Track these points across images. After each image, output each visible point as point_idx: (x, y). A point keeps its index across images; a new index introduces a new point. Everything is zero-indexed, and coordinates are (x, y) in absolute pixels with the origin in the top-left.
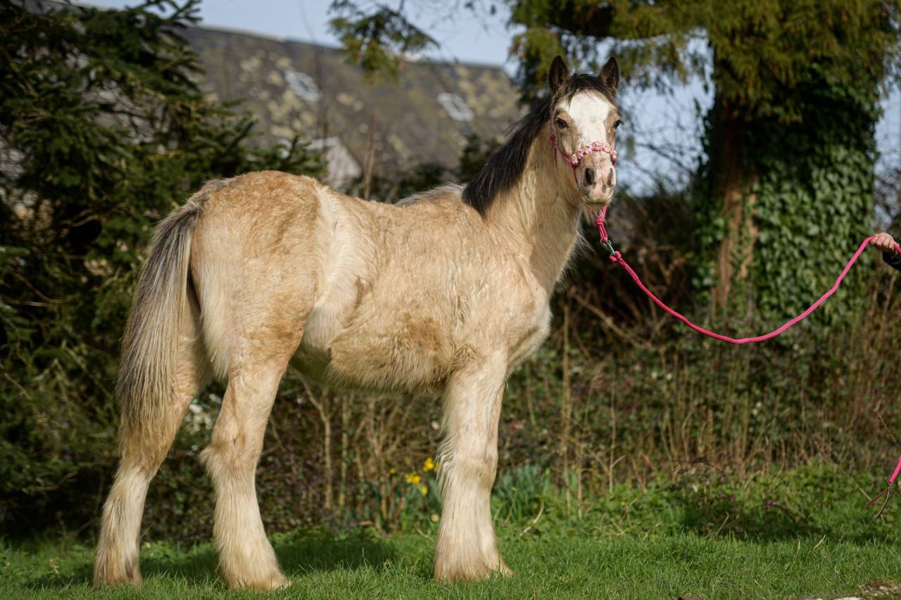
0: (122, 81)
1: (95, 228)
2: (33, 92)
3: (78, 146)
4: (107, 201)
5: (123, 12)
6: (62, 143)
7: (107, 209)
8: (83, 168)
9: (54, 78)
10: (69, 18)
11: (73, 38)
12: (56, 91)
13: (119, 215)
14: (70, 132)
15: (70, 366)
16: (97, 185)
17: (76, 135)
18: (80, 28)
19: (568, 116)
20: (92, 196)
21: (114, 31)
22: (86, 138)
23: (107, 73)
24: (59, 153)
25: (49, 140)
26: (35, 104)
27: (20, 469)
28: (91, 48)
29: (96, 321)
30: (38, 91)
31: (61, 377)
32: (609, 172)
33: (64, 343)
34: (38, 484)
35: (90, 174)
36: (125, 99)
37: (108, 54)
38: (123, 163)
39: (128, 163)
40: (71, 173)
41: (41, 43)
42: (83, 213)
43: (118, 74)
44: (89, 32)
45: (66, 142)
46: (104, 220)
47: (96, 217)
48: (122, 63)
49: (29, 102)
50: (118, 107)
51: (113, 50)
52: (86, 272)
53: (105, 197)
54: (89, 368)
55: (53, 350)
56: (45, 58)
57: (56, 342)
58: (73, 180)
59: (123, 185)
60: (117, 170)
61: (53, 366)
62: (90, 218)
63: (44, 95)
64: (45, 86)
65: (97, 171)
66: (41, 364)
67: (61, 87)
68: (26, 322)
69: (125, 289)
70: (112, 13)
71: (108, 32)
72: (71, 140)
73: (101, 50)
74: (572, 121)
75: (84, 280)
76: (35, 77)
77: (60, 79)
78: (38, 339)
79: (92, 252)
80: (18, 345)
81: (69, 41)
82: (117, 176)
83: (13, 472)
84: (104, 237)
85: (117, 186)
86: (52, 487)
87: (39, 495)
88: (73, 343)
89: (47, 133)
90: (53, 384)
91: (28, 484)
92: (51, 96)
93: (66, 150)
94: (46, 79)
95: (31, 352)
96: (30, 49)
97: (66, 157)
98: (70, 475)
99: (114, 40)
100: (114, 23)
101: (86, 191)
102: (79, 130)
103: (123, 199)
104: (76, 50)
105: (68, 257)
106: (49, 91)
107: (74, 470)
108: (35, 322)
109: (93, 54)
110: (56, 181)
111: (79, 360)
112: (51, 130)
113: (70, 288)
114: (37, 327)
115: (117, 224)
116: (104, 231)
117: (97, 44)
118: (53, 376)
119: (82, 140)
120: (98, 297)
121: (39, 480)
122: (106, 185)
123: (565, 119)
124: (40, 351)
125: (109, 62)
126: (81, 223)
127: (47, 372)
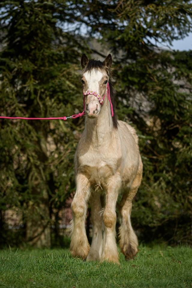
0: (188, 76)
1: (177, 130)
2: (156, 80)
3: (172, 100)
4: (181, 121)
5: (189, 52)
6: (166, 99)
7: (182, 123)
8: (173, 108)
9: (163, 76)
10: (169, 54)
11: (170, 61)
12: (164, 80)
13: (185, 125)
14: (169, 95)
15: (167, 180)
16: (178, 115)
17: (171, 96)
18: (173, 58)
19: (85, 79)
20: (176, 118)
21: (185, 58)
22: (175, 97)
23: (182, 74)
24: (165, 103)
25: (162, 98)
26: (157, 85)
27: (148, 217)
28: (177, 64)
29: (177, 164)
30: (158, 80)
31: (163, 184)
32: (96, 106)
33: (164, 172)
34: (154, 223)
35: (175, 110)
36: (188, 83)
37: (183, 67)
38: (187, 107)
39: (189, 107)
40: (169, 110)
41: (158, 63)
42: (172, 125)
43: (186, 74)
44: (176, 59)
45: (168, 99)
46: (180, 128)
47: (178, 126)
48: (187, 70)
49: (155, 84)
50: (185, 86)
51: (184, 66)
52: (173, 147)
53: (181, 119)
54: (174, 181)
55: (160, 174)
56: (160, 69)
57: (161, 171)
58: (170, 112)
59: (187, 115)
60: (186, 109)
61: (160, 180)
62: (175, 126)
63: (160, 81)
64: (160, 78)
65: (178, 110)
66: (156, 179)
67: (166, 79)
68: (151, 164)
69: (188, 152)
70: (184, 52)
71: (182, 59)
72: (169, 98)
73: (180, 65)
74: (86, 81)
75: (172, 149)
76: (156, 75)
77: (165, 76)
78: (155, 170)
79: (176, 139)
80: (148, 172)
81: (168, 62)
82: (186, 111)
83: (146, 218)
84: (180, 133)
85: (185, 115)
86: (160, 224)
87: (154, 227)
88: (167, 172)
89: (161, 95)
90: (160, 186)
91: (150, 223)
92: (162, 82)
93: (167, 101)
94: (160, 76)
95: (153, 174)
96: (155, 65)
97: (167, 104)
98: (166, 220)
99: (185, 62)
100: (185, 56)
101: (174, 116)
102: (172, 94)
103: (187, 120)
104: (171, 66)
105: (166, 141)
106: (162, 80)
107: (167, 218)
108: (154, 164)
109: (177, 67)
110: (164, 113)
111: (170, 178)
112: (162, 94)
113: (166, 152)
114: (155, 166)
115: (185, 128)
116: (180, 131)
117: (178, 63)
118: (160, 184)
119: (173, 98)
120: (178, 155)
121: (155, 221)
122: (181, 114)
123: (84, 80)
124: (156, 174)
125: (183, 70)
126: (172, 128)
127: (158, 182)
